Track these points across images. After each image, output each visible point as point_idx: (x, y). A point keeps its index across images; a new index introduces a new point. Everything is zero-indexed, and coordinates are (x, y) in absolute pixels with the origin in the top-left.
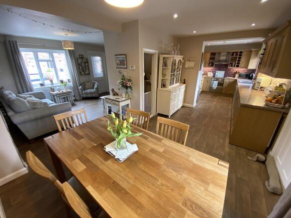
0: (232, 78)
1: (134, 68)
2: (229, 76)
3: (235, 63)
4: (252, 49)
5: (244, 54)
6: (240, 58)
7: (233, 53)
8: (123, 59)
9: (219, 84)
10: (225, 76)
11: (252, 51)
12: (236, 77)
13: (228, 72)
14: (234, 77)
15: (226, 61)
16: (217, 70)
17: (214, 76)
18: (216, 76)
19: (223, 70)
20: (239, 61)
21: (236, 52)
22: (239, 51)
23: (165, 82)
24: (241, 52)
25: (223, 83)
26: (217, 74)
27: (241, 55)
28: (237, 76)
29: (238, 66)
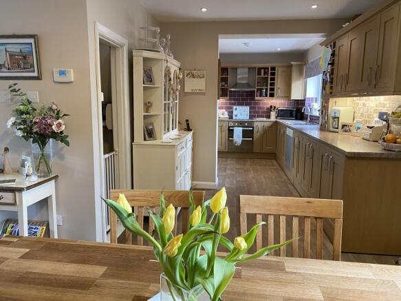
0: (265, 119)
1: (71, 76)
2: (259, 116)
3: (267, 89)
4: (293, 63)
5: (279, 72)
6: (273, 79)
7: (260, 69)
8: (25, 49)
9: (245, 134)
10: (251, 117)
11: (292, 65)
12: (273, 118)
13: (255, 108)
14: (269, 117)
15: (248, 85)
16: (235, 105)
17: (231, 117)
18: (234, 117)
19: (246, 105)
20: (272, 84)
21: (265, 69)
22: (269, 65)
23: (152, 124)
24: (273, 69)
25: (252, 131)
26: (235, 112)
27: (273, 74)
28: (273, 114)
29: (272, 95)
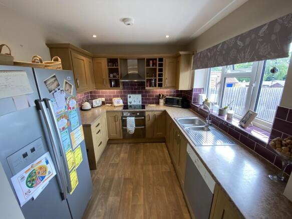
0: (155, 106)
3: (155, 80)
4: (181, 53)
5: (166, 63)
7: (148, 60)
13: (146, 96)
15: (138, 76)
16: (128, 93)
17: (126, 107)
18: (129, 104)
19: (139, 93)
20: (161, 75)
21: (153, 60)
22: (157, 56)
24: (161, 60)
25: (144, 120)
26: (129, 100)
27: (161, 65)
28: (162, 101)
29: (160, 85)
